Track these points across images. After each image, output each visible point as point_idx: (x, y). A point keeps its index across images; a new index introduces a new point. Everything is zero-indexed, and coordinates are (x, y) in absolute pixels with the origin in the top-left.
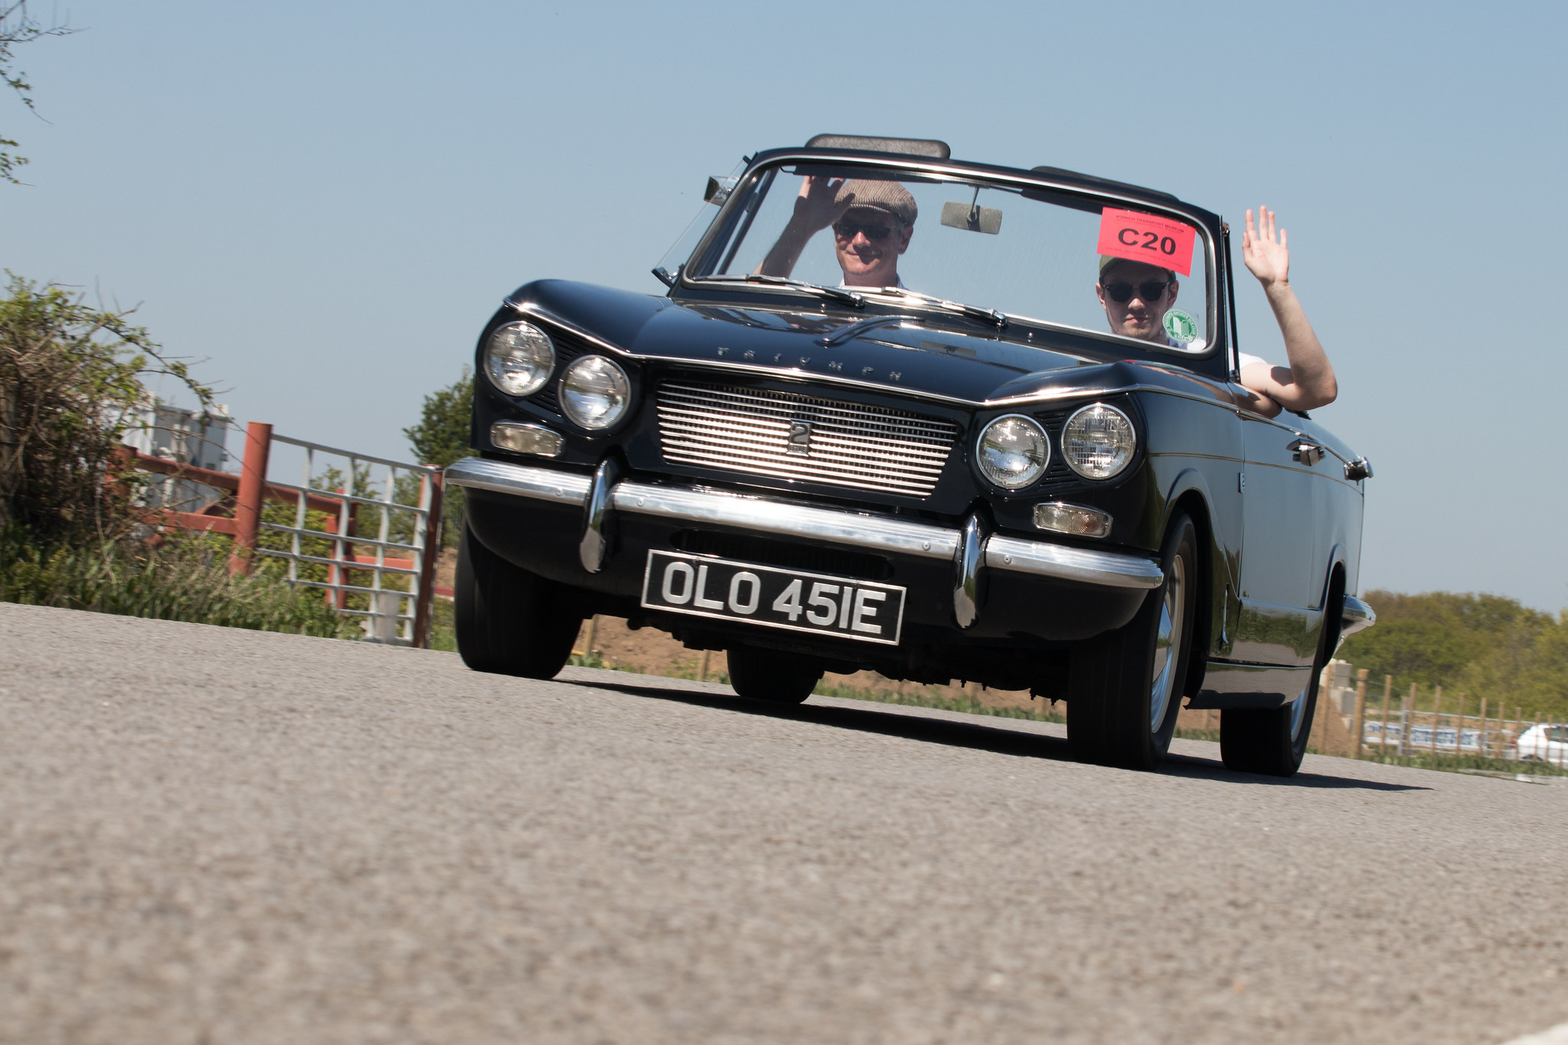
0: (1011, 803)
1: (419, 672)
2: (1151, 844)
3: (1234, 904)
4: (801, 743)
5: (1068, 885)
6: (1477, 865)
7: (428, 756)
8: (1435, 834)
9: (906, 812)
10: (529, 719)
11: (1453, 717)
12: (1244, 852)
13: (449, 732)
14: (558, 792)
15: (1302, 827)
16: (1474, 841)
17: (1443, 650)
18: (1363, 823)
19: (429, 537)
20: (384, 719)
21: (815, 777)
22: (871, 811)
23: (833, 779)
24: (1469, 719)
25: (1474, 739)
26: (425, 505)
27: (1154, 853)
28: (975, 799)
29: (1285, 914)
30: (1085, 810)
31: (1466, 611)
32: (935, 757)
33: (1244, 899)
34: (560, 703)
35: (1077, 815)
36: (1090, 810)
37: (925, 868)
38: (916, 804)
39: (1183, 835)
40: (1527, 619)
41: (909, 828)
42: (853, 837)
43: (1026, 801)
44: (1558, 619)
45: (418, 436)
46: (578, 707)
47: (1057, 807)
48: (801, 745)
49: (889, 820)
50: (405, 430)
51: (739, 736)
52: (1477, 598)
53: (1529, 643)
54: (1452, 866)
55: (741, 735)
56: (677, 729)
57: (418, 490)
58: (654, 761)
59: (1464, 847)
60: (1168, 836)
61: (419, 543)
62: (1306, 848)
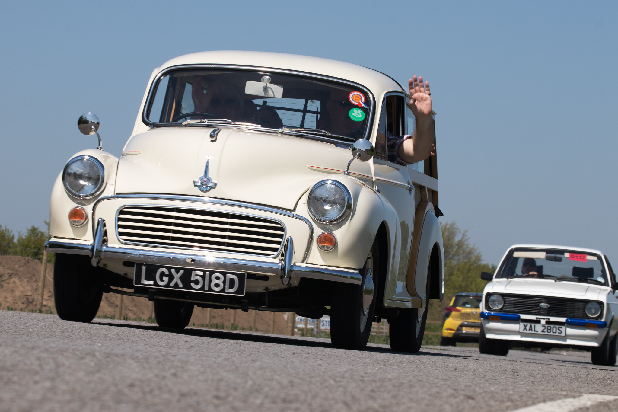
0: (97, 354)
2: (173, 371)
3: (217, 397)
5: (126, 390)
6: (352, 378)
8: (330, 366)
9: (38, 359)
12: (224, 374)
16: (352, 369)
18: (291, 362)
22: (19, 358)
27: (175, 375)
28: (77, 353)
29: (245, 401)
30: (137, 357)
32: (58, 336)
33: (222, 394)
35: (133, 359)
37: (48, 384)
38: (44, 355)
39: (191, 367)
41: (40, 365)
42: (9, 371)
47: (123, 355)
49: (28, 362)
54: (338, 379)
59: (346, 372)
62: (259, 372)
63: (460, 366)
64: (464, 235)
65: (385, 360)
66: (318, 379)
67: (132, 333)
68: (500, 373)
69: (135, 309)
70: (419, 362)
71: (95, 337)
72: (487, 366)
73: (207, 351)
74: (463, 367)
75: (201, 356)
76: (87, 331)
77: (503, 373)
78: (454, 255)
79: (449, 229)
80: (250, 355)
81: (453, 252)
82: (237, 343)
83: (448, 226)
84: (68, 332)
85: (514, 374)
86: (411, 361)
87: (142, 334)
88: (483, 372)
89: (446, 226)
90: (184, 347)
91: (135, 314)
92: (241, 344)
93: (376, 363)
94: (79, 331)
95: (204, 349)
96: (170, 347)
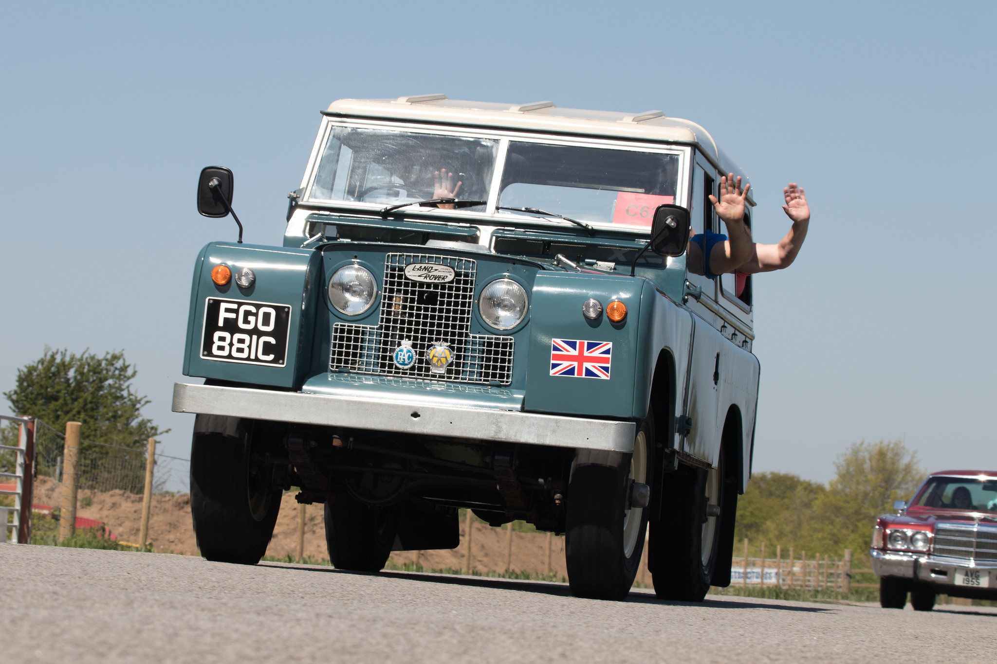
0: (458, 627)
1: (28, 559)
2: (560, 650)
4: (303, 596)
6: (790, 655)
7: (43, 613)
8: (756, 637)
9: (385, 636)
10: (111, 587)
11: (758, 560)
12: (626, 652)
13: (55, 597)
14: (139, 632)
15: (663, 636)
16: (785, 641)
17: (747, 514)
18: (705, 632)
19: (27, 468)
20: (8, 590)
21: (318, 615)
22: (360, 636)
23: (330, 617)
24: (768, 561)
25: (773, 575)
26: (23, 445)
27: (563, 655)
28: (432, 626)
30: (510, 630)
31: (763, 485)
34: (130, 576)
35: (505, 633)
36: (514, 630)
38: (391, 630)
39: (581, 644)
40: (805, 489)
43: (468, 625)
44: (827, 487)
45: (15, 397)
46: (143, 578)
47: (490, 628)
48: (303, 598)
50: (5, 394)
51: (258, 593)
52: (769, 476)
53: (808, 505)
54: (772, 656)
55: (261, 593)
56: (215, 590)
57: (17, 437)
58: (203, 610)
59: (779, 645)
60: (571, 644)
61: (19, 472)
62: (669, 648)
63: (921, 632)
64: (913, 457)
65: (824, 626)
66: (747, 657)
67: (492, 595)
68: (975, 640)
69: (485, 560)
70: (867, 628)
71: (446, 602)
72: (956, 632)
73: (593, 618)
74: (924, 633)
75: (588, 626)
76: (433, 593)
77: (979, 641)
78: (900, 483)
79: (893, 449)
80: (649, 622)
81: (899, 479)
82: (628, 607)
83: (892, 446)
84: (409, 594)
85: (992, 642)
86: (856, 627)
87: (505, 595)
88: (953, 640)
89: (889, 445)
90: (562, 613)
91: (486, 566)
92: (633, 607)
93: (812, 631)
94: (423, 593)
95: (589, 615)
96: (544, 614)
